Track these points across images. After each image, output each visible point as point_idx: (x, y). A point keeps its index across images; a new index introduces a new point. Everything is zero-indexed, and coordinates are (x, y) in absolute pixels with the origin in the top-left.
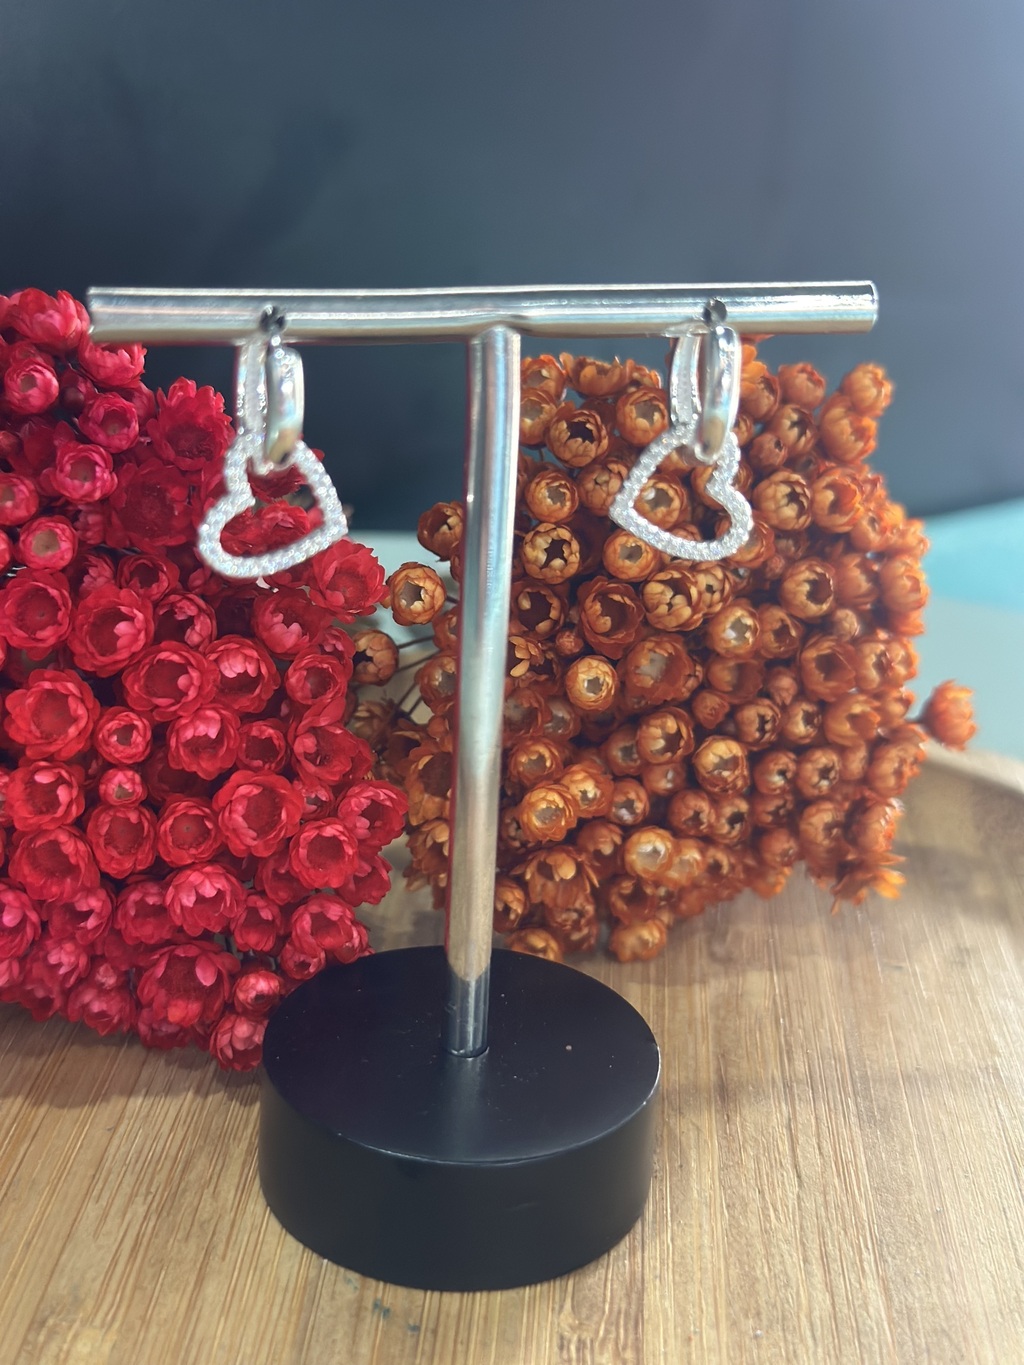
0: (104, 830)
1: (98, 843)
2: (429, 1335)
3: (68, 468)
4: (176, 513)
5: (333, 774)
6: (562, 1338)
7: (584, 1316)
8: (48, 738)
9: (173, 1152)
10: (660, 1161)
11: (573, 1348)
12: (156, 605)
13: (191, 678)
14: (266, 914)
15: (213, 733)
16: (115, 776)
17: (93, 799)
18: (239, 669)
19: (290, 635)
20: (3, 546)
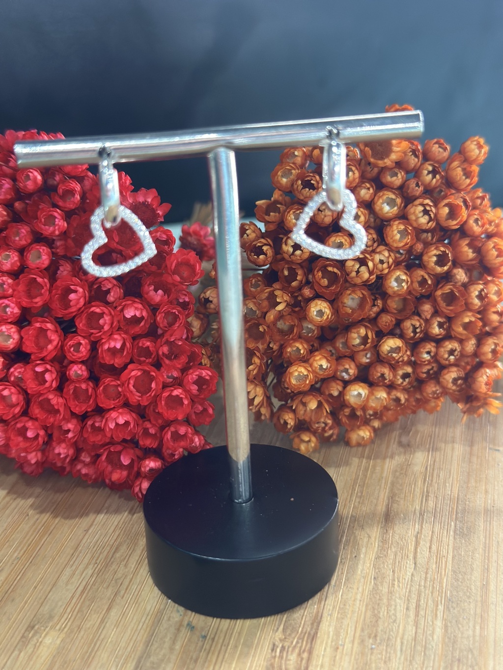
0: (71, 392)
1: (69, 398)
2: (210, 641)
3: (43, 220)
5: (179, 364)
6: (274, 645)
7: (288, 634)
8: (40, 350)
11: (278, 650)
12: (93, 283)
13: (105, 320)
14: (152, 431)
15: (118, 346)
16: (73, 367)
17: (63, 380)
18: (132, 314)
19: (158, 296)
20: (16, 259)
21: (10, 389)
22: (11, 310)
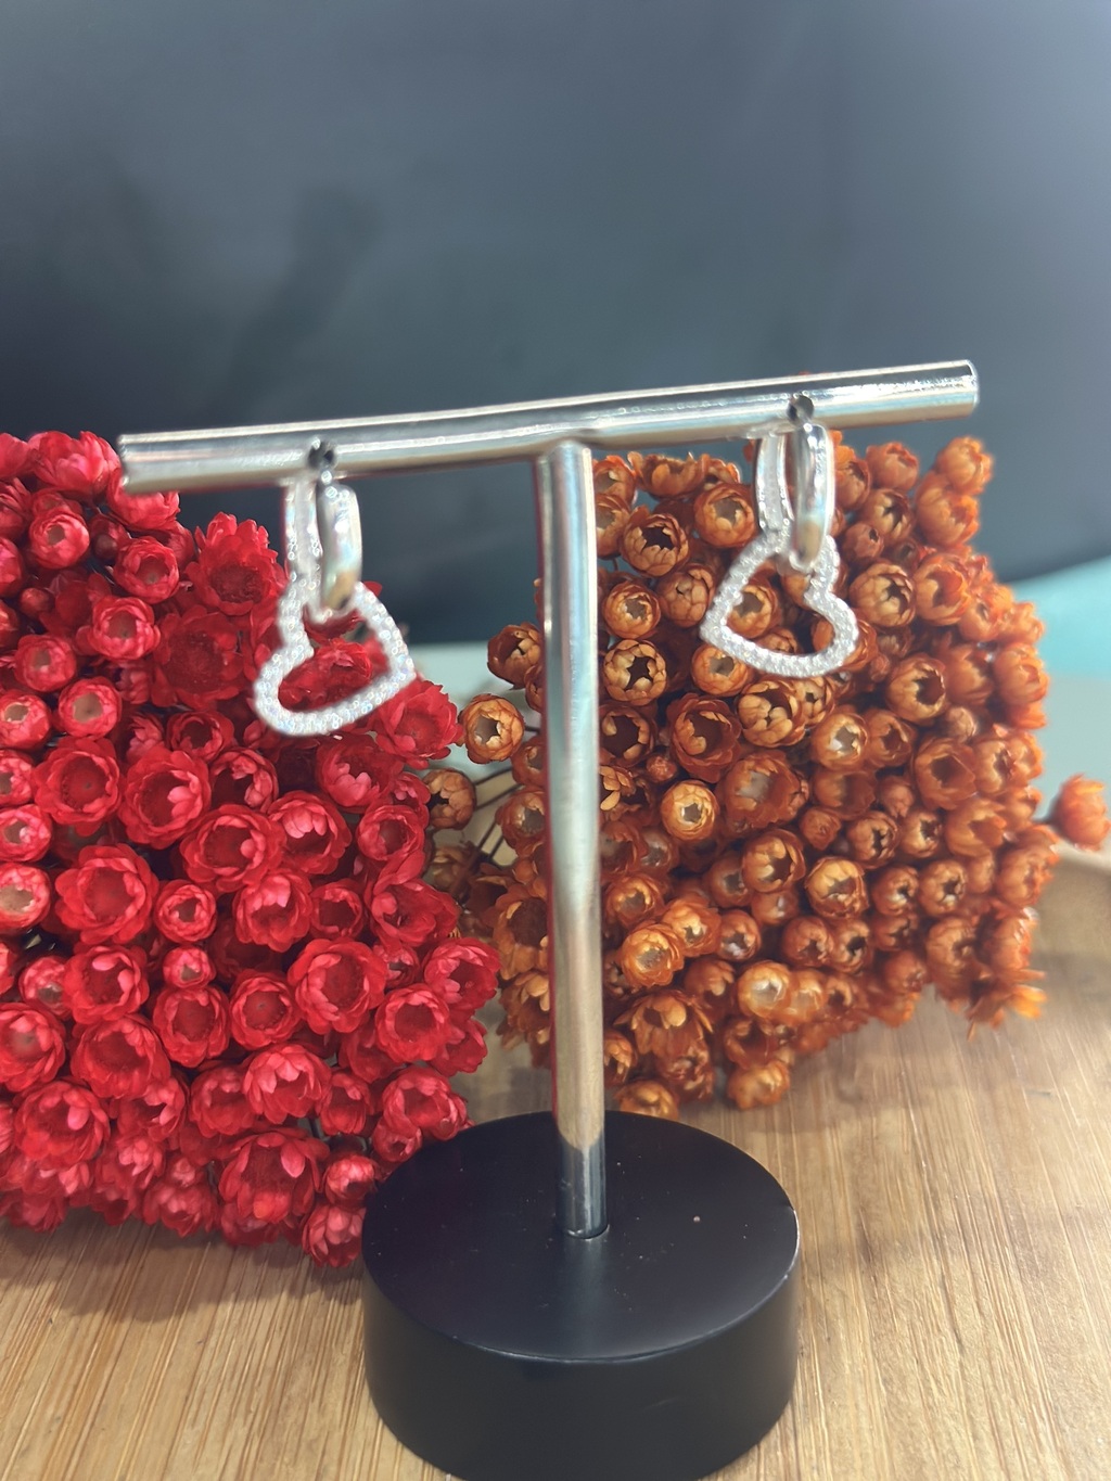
0: (172, 1015)
1: (166, 1031)
3: (106, 625)
4: (226, 663)
5: (417, 935)
8: (104, 920)
9: (271, 1363)
10: (806, 1335)
12: (211, 765)
13: (255, 843)
14: (354, 1094)
15: (283, 901)
16: (180, 955)
17: (157, 982)
18: (306, 828)
19: (358, 786)
20: (41, 715)
21: (31, 1019)
22: (33, 834)
